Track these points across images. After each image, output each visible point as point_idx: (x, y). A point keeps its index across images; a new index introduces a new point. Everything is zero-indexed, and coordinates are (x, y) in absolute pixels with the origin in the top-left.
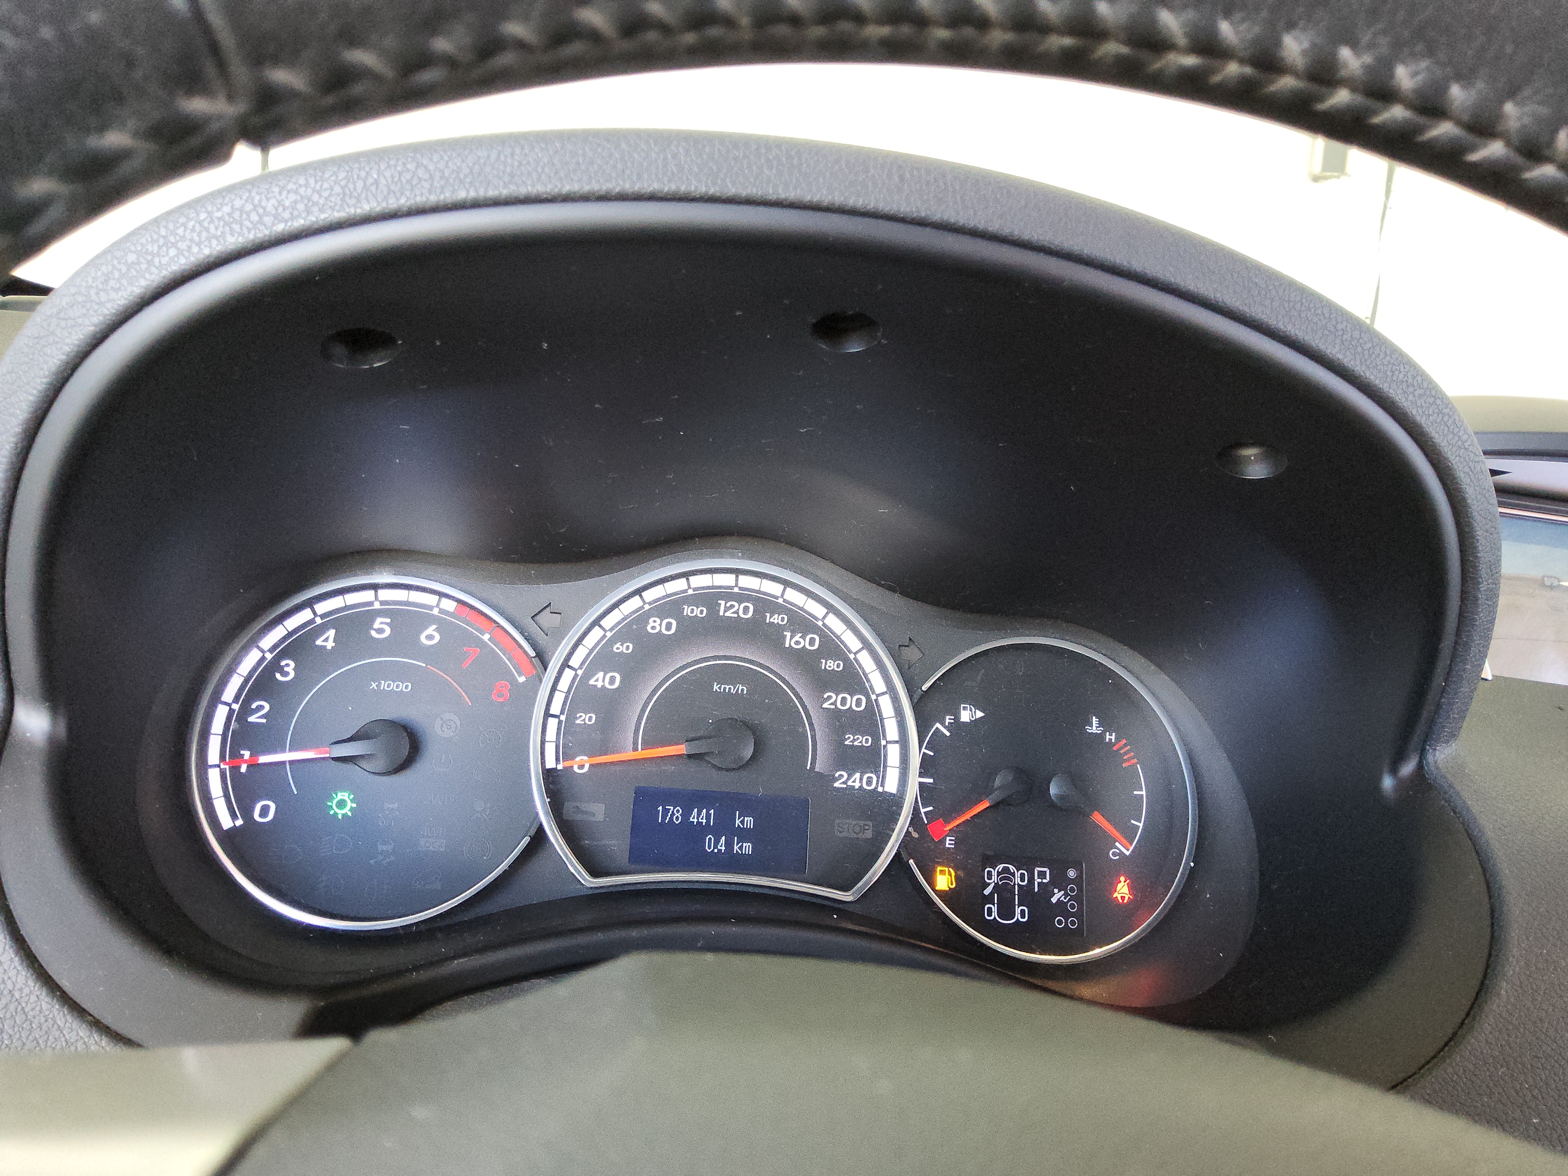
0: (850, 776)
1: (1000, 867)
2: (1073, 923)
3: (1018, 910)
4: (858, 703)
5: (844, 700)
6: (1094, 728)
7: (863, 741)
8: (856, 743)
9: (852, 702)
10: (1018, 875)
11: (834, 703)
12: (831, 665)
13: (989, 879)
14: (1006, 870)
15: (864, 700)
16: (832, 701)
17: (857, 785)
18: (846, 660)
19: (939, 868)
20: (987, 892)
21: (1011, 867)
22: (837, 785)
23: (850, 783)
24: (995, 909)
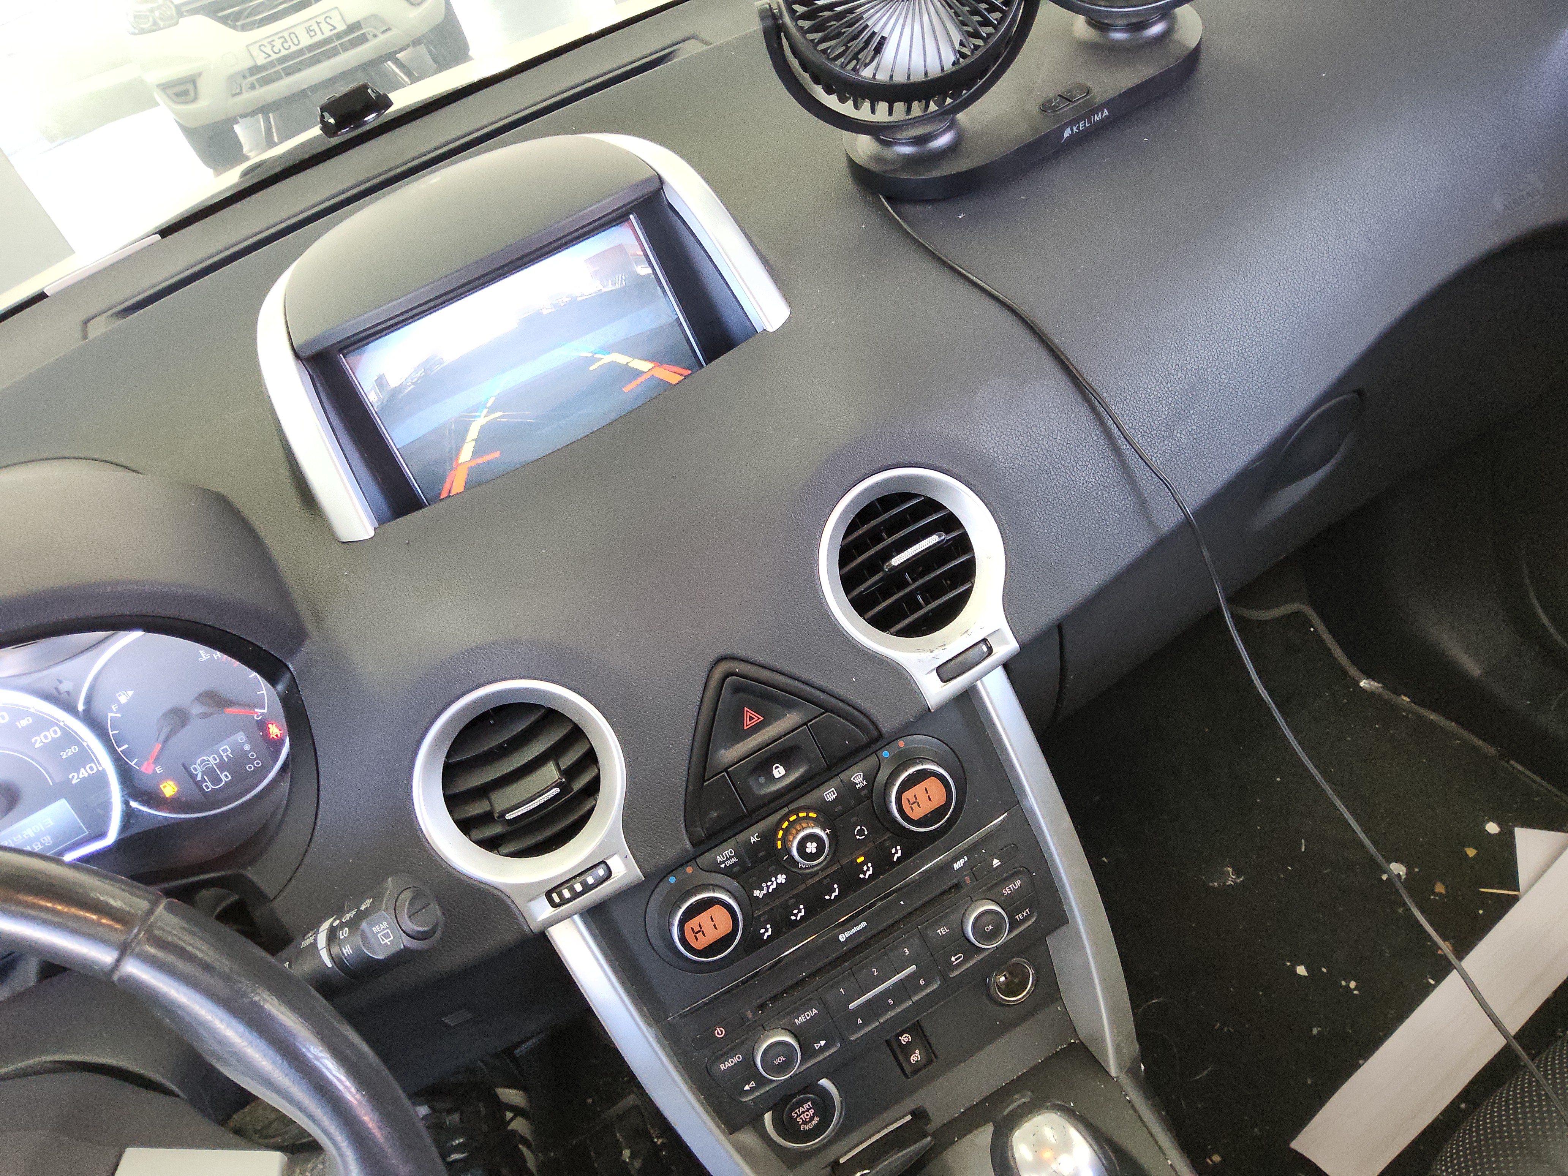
0: (78, 773)
1: (199, 761)
2: (258, 764)
3: (222, 777)
4: (55, 732)
5: (46, 737)
6: (204, 657)
7: (73, 750)
8: (69, 754)
9: (52, 734)
10: (211, 759)
11: (41, 741)
12: (24, 723)
13: (196, 771)
14: (204, 761)
15: (57, 728)
16: (39, 741)
17: (86, 775)
18: (31, 714)
19: (162, 786)
20: (199, 778)
21: (204, 758)
22: (74, 782)
23: (81, 776)
24: (209, 784)
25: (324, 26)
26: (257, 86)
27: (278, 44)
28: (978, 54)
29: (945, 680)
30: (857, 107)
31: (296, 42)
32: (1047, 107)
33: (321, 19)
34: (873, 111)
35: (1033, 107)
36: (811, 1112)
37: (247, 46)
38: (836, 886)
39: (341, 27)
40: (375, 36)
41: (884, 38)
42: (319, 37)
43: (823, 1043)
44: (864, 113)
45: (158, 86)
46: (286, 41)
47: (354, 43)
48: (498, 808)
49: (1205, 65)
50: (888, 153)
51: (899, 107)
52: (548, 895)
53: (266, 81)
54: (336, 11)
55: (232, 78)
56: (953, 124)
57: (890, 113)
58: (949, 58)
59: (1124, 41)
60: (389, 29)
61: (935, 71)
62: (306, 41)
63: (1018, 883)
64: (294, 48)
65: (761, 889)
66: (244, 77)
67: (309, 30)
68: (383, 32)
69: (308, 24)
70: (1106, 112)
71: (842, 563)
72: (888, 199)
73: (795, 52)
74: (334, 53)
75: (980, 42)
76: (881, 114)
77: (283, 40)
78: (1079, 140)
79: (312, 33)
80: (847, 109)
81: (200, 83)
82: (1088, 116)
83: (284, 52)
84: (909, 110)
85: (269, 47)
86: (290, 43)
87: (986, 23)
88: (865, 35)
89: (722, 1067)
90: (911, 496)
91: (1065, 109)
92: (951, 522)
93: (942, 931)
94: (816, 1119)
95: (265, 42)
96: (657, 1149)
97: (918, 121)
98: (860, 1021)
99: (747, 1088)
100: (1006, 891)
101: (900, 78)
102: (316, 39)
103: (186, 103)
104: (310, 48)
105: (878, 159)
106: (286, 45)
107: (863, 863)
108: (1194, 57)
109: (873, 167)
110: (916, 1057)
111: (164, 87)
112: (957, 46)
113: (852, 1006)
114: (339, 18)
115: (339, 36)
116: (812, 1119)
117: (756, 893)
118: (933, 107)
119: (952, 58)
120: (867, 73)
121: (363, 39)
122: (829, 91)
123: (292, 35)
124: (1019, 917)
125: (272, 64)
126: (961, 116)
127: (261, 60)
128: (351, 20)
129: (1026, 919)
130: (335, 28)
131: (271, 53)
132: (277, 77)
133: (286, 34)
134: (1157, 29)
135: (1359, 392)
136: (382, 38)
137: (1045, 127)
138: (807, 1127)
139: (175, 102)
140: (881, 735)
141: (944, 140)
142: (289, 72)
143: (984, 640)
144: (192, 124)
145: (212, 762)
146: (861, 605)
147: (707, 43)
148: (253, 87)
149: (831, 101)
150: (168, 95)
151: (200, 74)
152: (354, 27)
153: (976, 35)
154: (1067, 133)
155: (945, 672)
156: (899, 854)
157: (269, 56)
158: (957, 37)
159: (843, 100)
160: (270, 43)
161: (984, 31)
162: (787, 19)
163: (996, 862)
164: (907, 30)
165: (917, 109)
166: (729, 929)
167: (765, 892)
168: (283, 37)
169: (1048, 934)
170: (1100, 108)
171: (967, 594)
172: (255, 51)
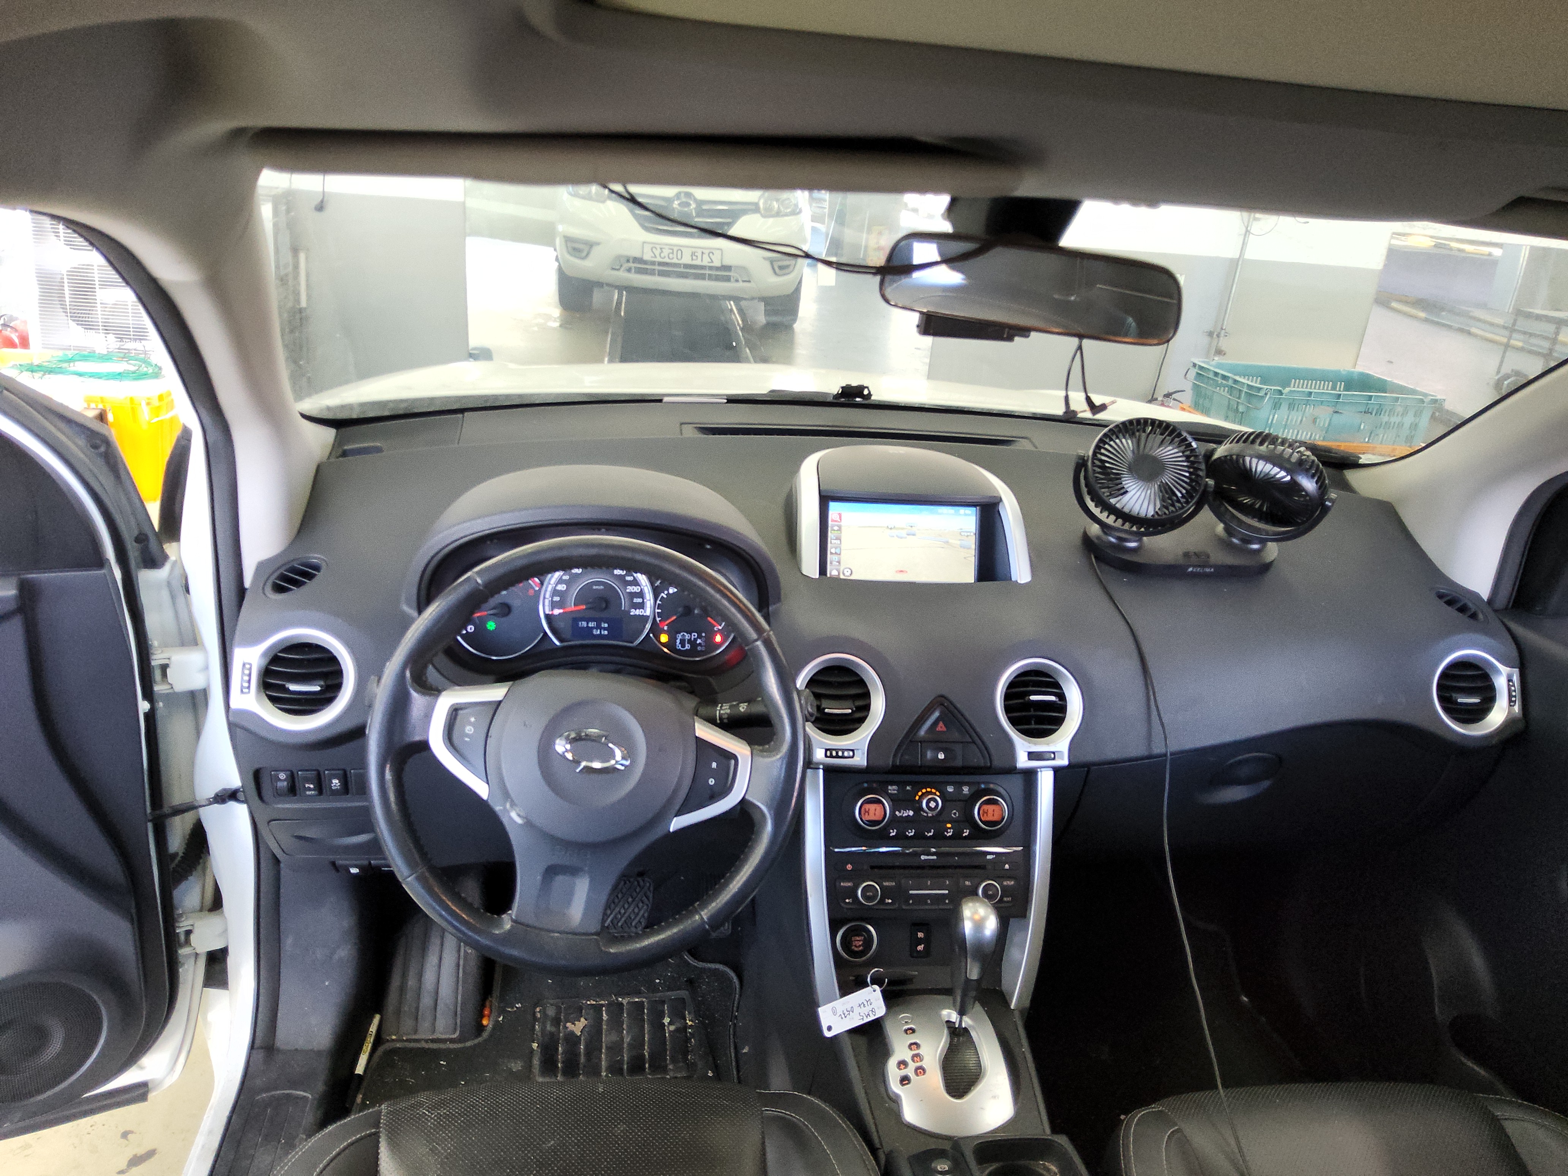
1: (681, 634)
7: (638, 600)
8: (636, 601)
9: (636, 589)
11: (630, 590)
13: (677, 638)
14: (683, 635)
17: (636, 613)
22: (631, 613)
23: (634, 613)
25: (706, 257)
26: (633, 271)
27: (666, 252)
28: (1164, 516)
29: (1029, 759)
30: (1101, 512)
31: (679, 257)
32: (1186, 555)
33: (707, 252)
34: (1108, 517)
35: (1180, 552)
36: (861, 943)
37: (644, 243)
38: (932, 831)
39: (717, 263)
40: (737, 281)
41: (1127, 492)
42: (698, 262)
43: (890, 901)
44: (1103, 516)
45: (565, 237)
46: (673, 253)
47: (717, 278)
48: (823, 706)
49: (1270, 575)
50: (1104, 537)
51: (1120, 521)
52: (826, 750)
53: (640, 271)
54: (719, 252)
55: (618, 257)
56: (1140, 540)
57: (1115, 521)
58: (1151, 513)
59: (1237, 545)
60: (749, 281)
61: (1143, 514)
62: (686, 259)
63: (1013, 883)
64: (675, 261)
65: (900, 812)
66: (628, 261)
67: (693, 254)
68: (744, 281)
69: (694, 250)
70: (1212, 570)
71: (1008, 688)
72: (1095, 557)
73: (1086, 478)
74: (702, 277)
75: (1167, 512)
76: (1110, 520)
77: (671, 251)
78: (1193, 575)
79: (694, 257)
80: (1096, 511)
81: (595, 251)
82: (1204, 566)
83: (667, 260)
84: (1123, 525)
85: (659, 250)
86: (675, 256)
87: (1173, 505)
88: (1120, 486)
89: (842, 884)
90: (1050, 677)
91: (1194, 560)
92: (1062, 697)
93: (967, 883)
94: (861, 948)
95: (658, 247)
96: (686, 1027)
97: (1126, 531)
98: (911, 902)
99: (847, 901)
100: (1005, 883)
101: (1126, 510)
102: (694, 263)
103: (575, 257)
104: (686, 266)
105: (1098, 538)
106: (671, 256)
107: (950, 828)
108: (1266, 567)
109: (1096, 541)
110: (920, 948)
111: (568, 240)
112: (1157, 510)
113: (911, 892)
114: (719, 257)
115: (711, 268)
116: (860, 946)
117: (897, 813)
118: (1134, 529)
119: (1152, 513)
120: (1113, 501)
121: (727, 279)
122: (1092, 500)
123: (679, 252)
124: (1005, 899)
125: (653, 263)
126: (1145, 538)
127: (647, 257)
128: (727, 262)
129: (1008, 902)
130: (712, 262)
131: (658, 255)
132: (652, 273)
133: (675, 249)
134: (1255, 547)
135: (1280, 759)
136: (741, 284)
137: (1181, 561)
138: (856, 949)
139: (569, 252)
140: (990, 767)
141: (1133, 545)
142: (662, 274)
143: (1054, 753)
144: (569, 272)
145: (687, 637)
146: (1008, 709)
147: (1036, 448)
148: (629, 270)
149: (1091, 505)
150: (567, 247)
151: (598, 244)
152: (728, 268)
153: (1167, 508)
154: (1190, 569)
155: (1032, 756)
156: (967, 834)
157: (655, 257)
158: (1158, 506)
159: (1096, 506)
160: (661, 249)
161: (1171, 508)
162: (1090, 464)
163: (1007, 866)
164: (1139, 493)
165: (1127, 526)
166: (881, 819)
167: (901, 814)
168: (673, 250)
169: (1014, 917)
170: (1211, 567)
171: (1054, 731)
172: (647, 248)
